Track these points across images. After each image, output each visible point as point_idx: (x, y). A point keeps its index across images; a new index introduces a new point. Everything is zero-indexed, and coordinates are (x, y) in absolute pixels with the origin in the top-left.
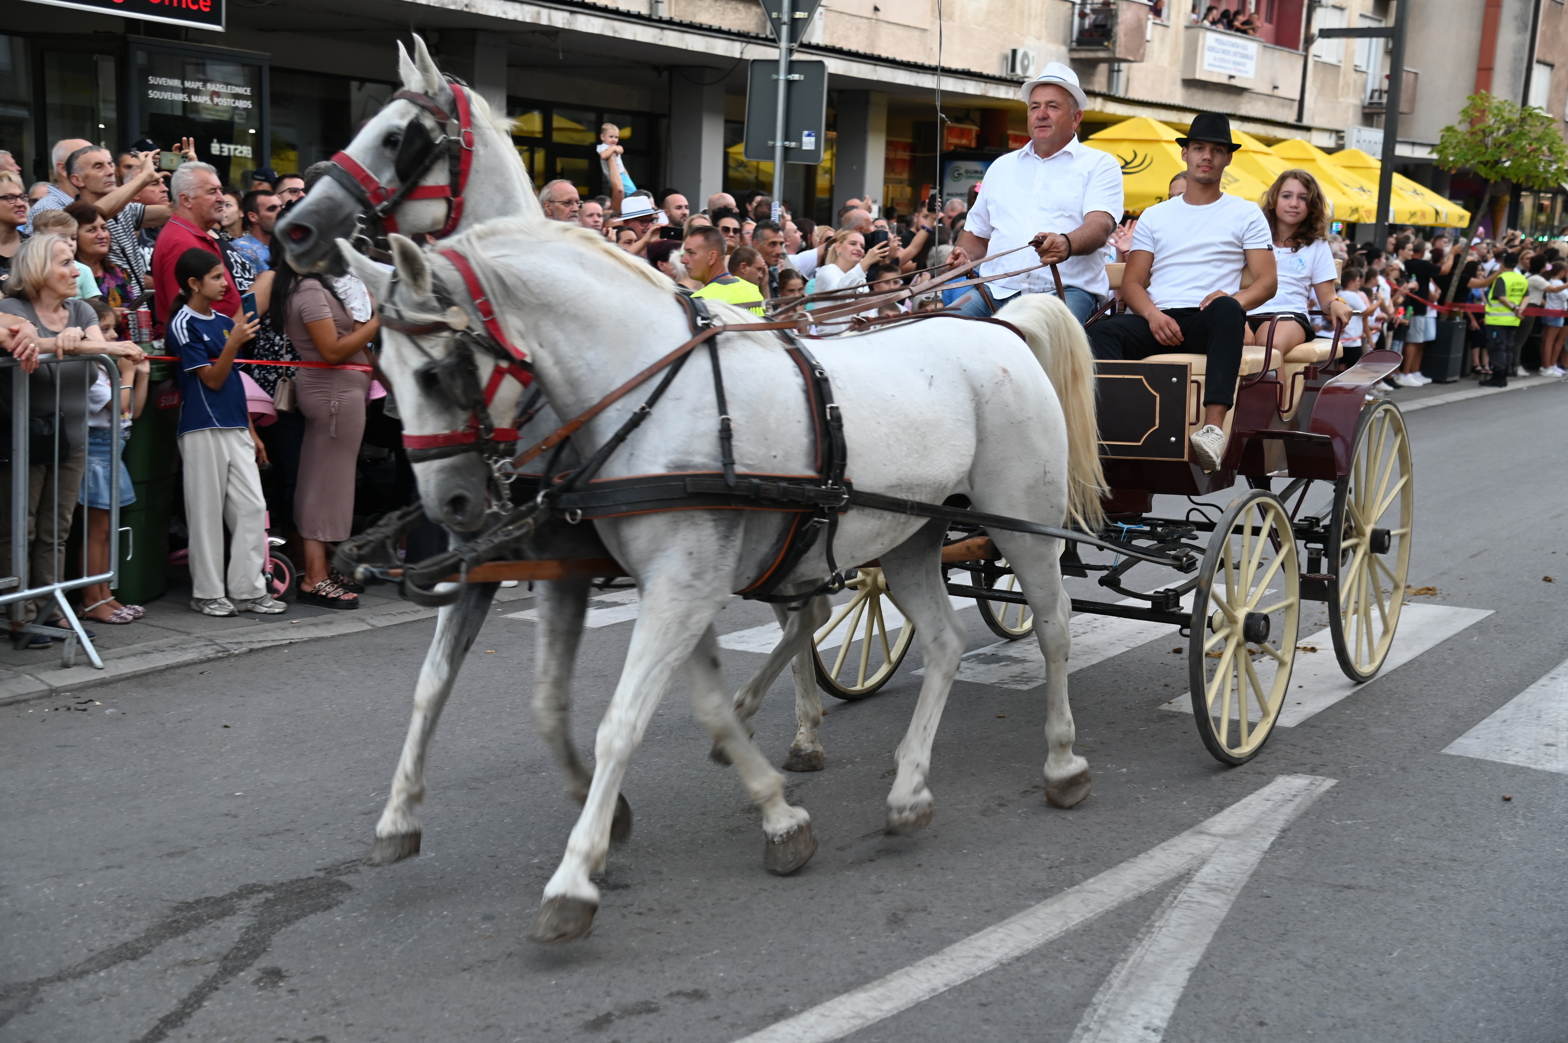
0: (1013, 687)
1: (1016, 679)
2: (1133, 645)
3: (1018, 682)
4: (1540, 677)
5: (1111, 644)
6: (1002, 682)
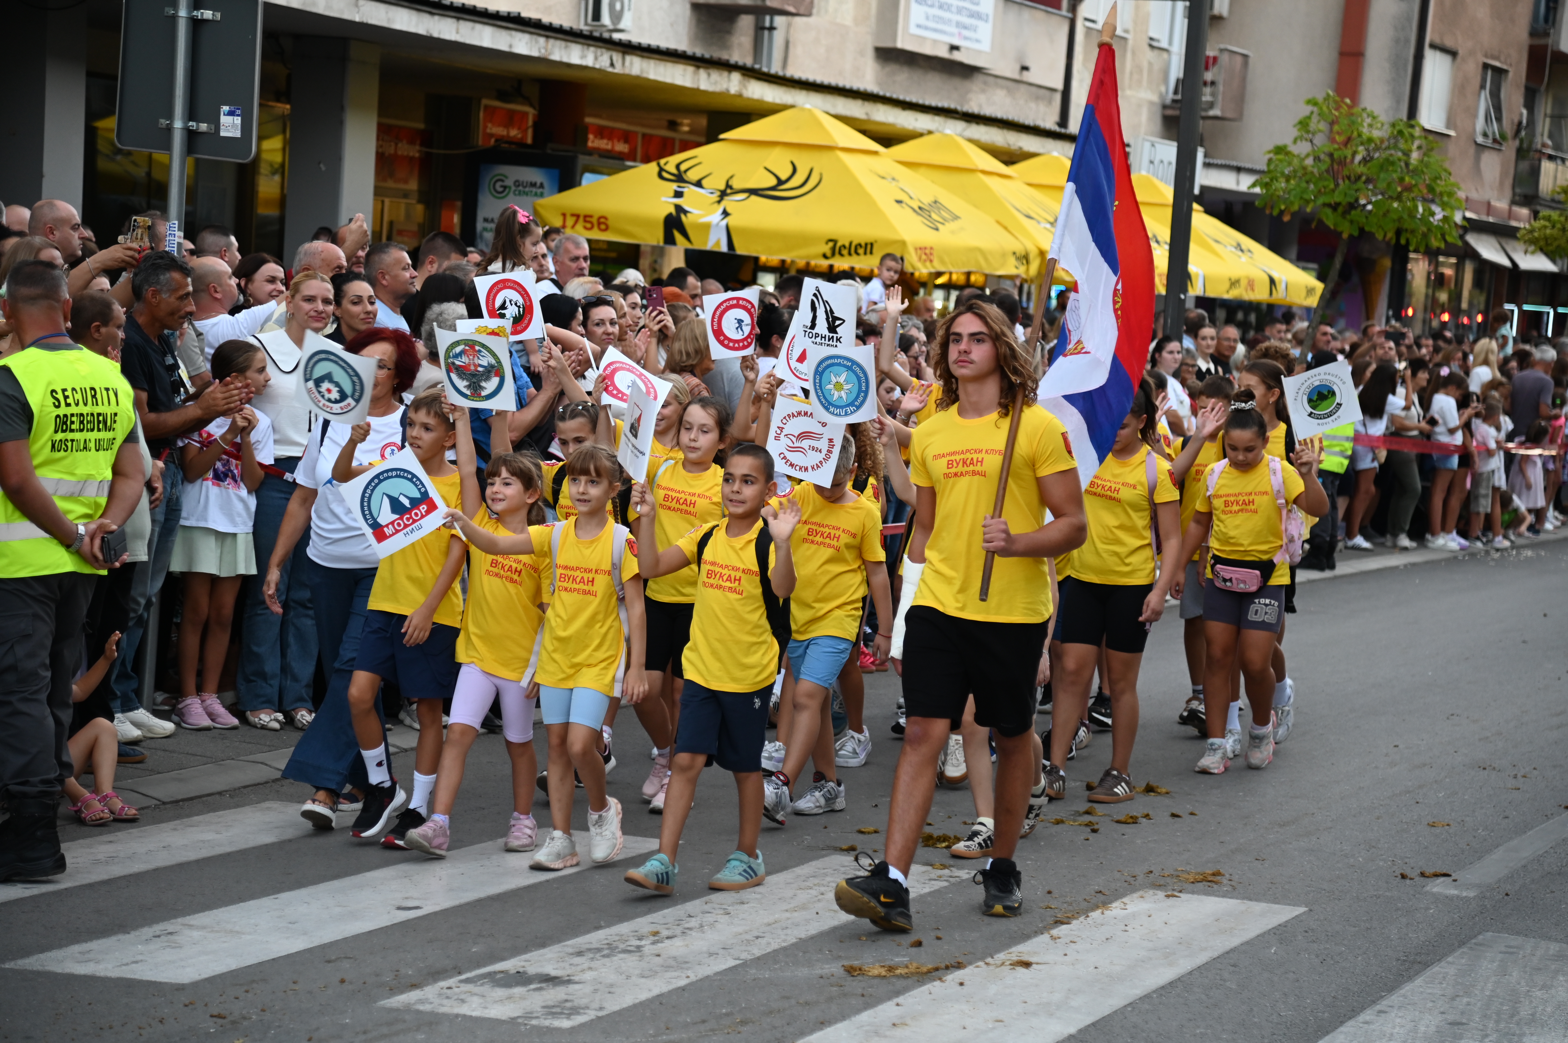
0: (547, 1023)
1: (552, 1011)
2: (745, 956)
3: (554, 1015)
4: (1363, 1009)
5: (711, 955)
6: (529, 1016)
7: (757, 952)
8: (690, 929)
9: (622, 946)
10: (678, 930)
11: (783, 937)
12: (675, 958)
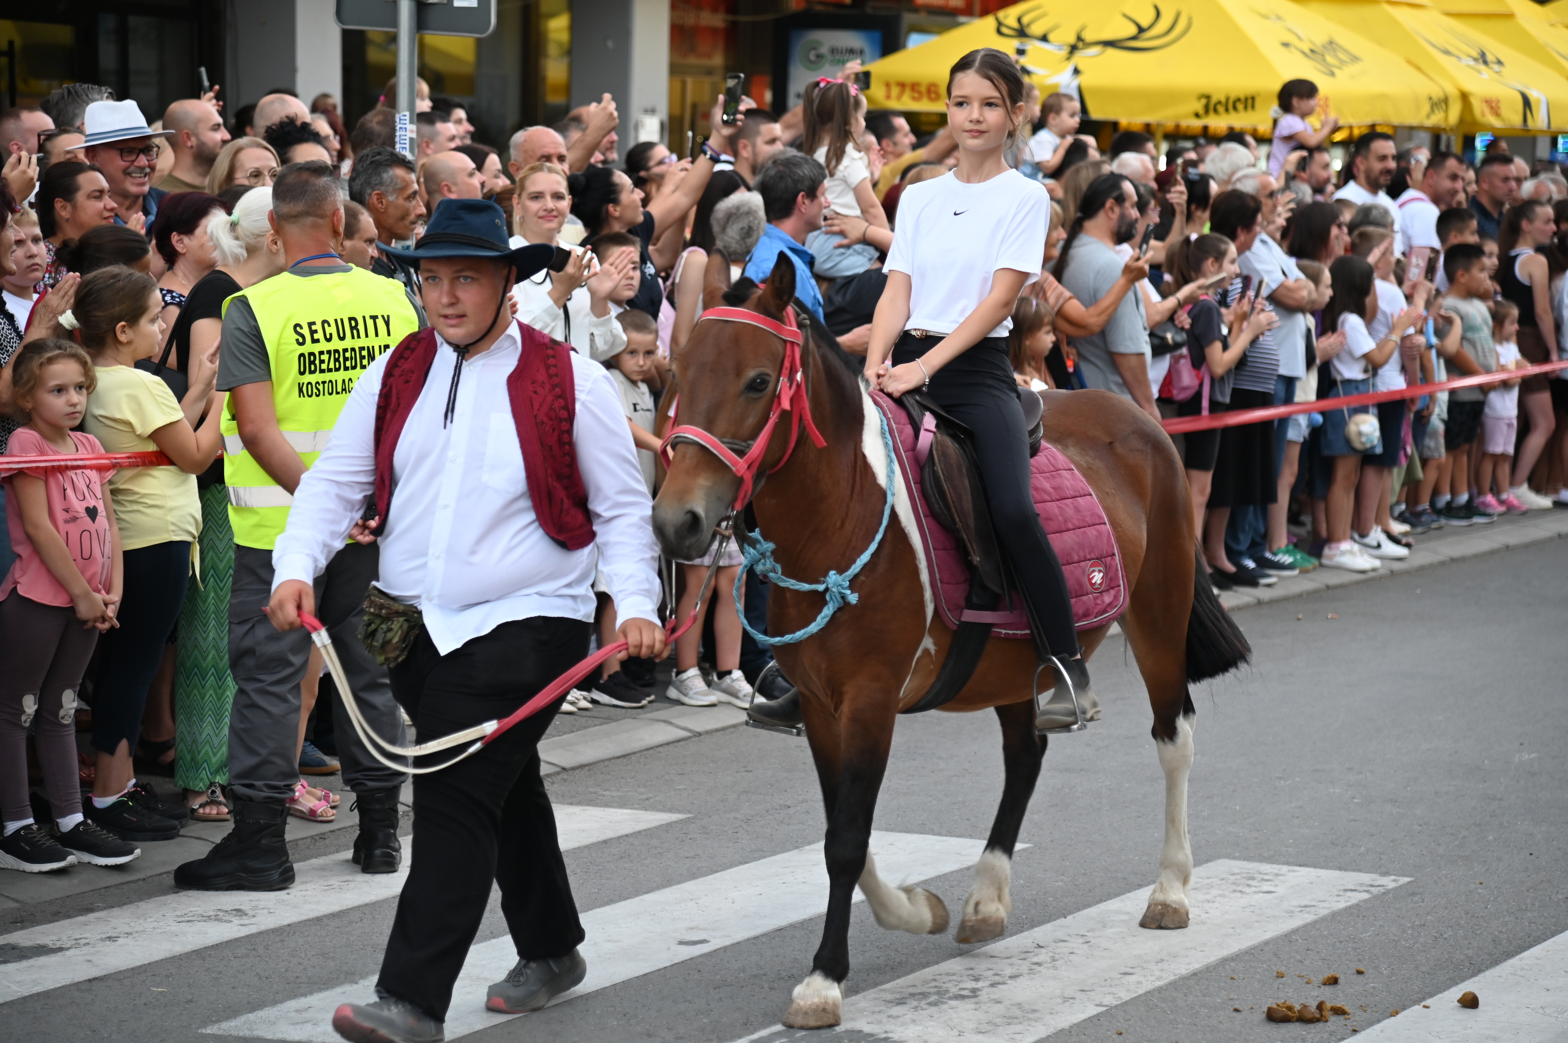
2: (1110, 1001)
5: (1066, 999)
7: (1126, 996)
8: (1039, 964)
9: (954, 990)
10: (1024, 967)
11: (1157, 973)
12: (1019, 1005)
